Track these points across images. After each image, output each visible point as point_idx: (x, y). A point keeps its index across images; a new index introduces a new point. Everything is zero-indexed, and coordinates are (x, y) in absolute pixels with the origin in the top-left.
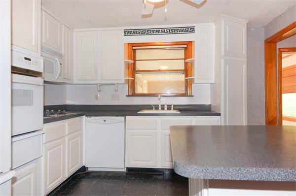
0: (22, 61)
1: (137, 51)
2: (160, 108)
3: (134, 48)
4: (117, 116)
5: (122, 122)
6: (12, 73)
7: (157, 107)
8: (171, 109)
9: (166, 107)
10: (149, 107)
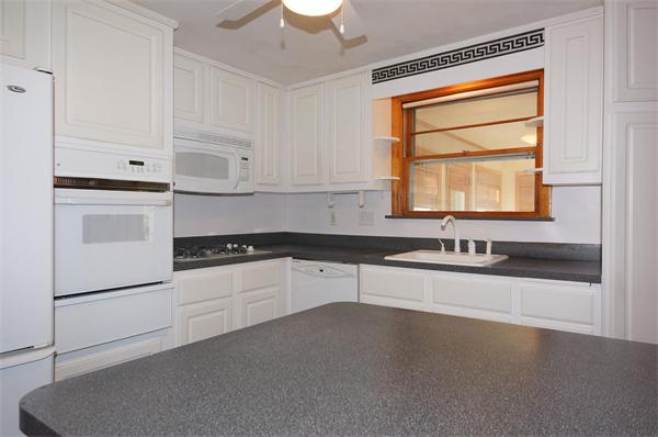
0: (124, 168)
1: (418, 111)
2: (457, 248)
3: (405, 106)
4: (345, 263)
5: (352, 276)
6: (55, 186)
7: (450, 245)
8: (485, 252)
9: (472, 247)
10: (431, 244)
